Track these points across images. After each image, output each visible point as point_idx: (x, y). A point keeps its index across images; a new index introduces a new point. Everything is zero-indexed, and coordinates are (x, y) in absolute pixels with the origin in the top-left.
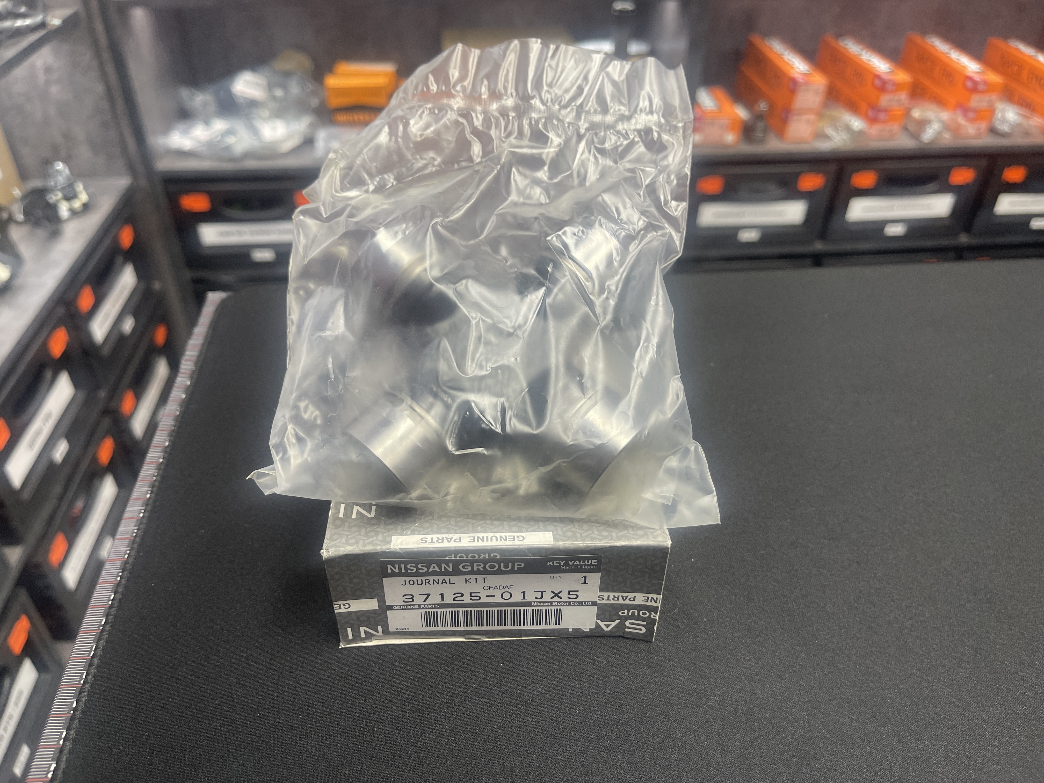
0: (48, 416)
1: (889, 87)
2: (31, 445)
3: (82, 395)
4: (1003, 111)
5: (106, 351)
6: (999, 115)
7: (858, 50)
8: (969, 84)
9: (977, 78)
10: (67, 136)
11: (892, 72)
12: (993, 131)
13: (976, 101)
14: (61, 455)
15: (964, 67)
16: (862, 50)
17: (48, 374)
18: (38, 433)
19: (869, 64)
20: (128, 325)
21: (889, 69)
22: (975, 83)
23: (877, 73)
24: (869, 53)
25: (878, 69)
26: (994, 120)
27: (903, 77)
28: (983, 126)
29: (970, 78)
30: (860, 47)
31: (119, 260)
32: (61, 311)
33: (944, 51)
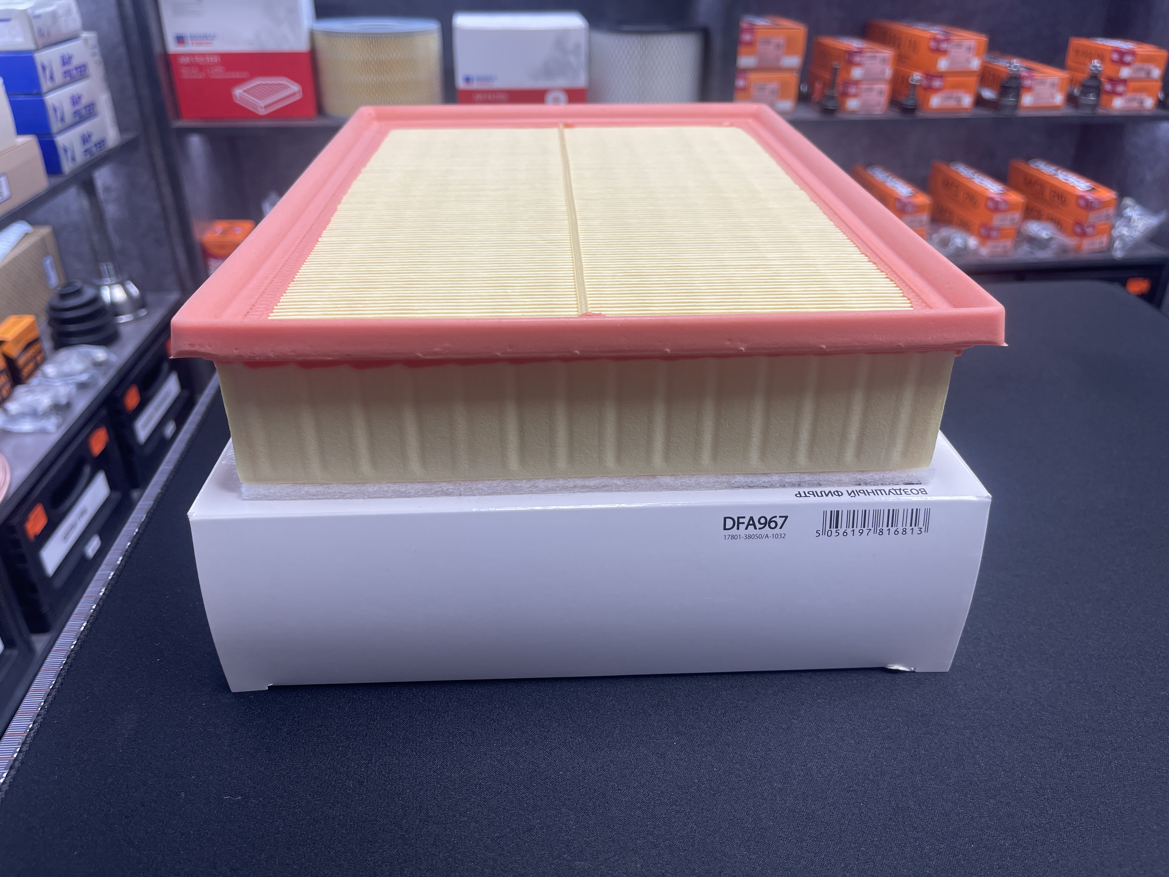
0: (84, 512)
1: (909, 209)
2: (65, 537)
3: (116, 496)
5: (147, 451)
7: (885, 178)
8: (990, 204)
9: (998, 198)
11: (913, 196)
13: (997, 220)
14: (93, 550)
15: (987, 189)
16: (888, 177)
17: (88, 469)
18: (73, 527)
19: (892, 190)
20: (169, 429)
21: (911, 193)
22: (996, 203)
23: (899, 197)
24: (894, 180)
25: (901, 194)
27: (923, 199)
29: (992, 199)
30: (887, 175)
31: (166, 367)
33: (968, 177)
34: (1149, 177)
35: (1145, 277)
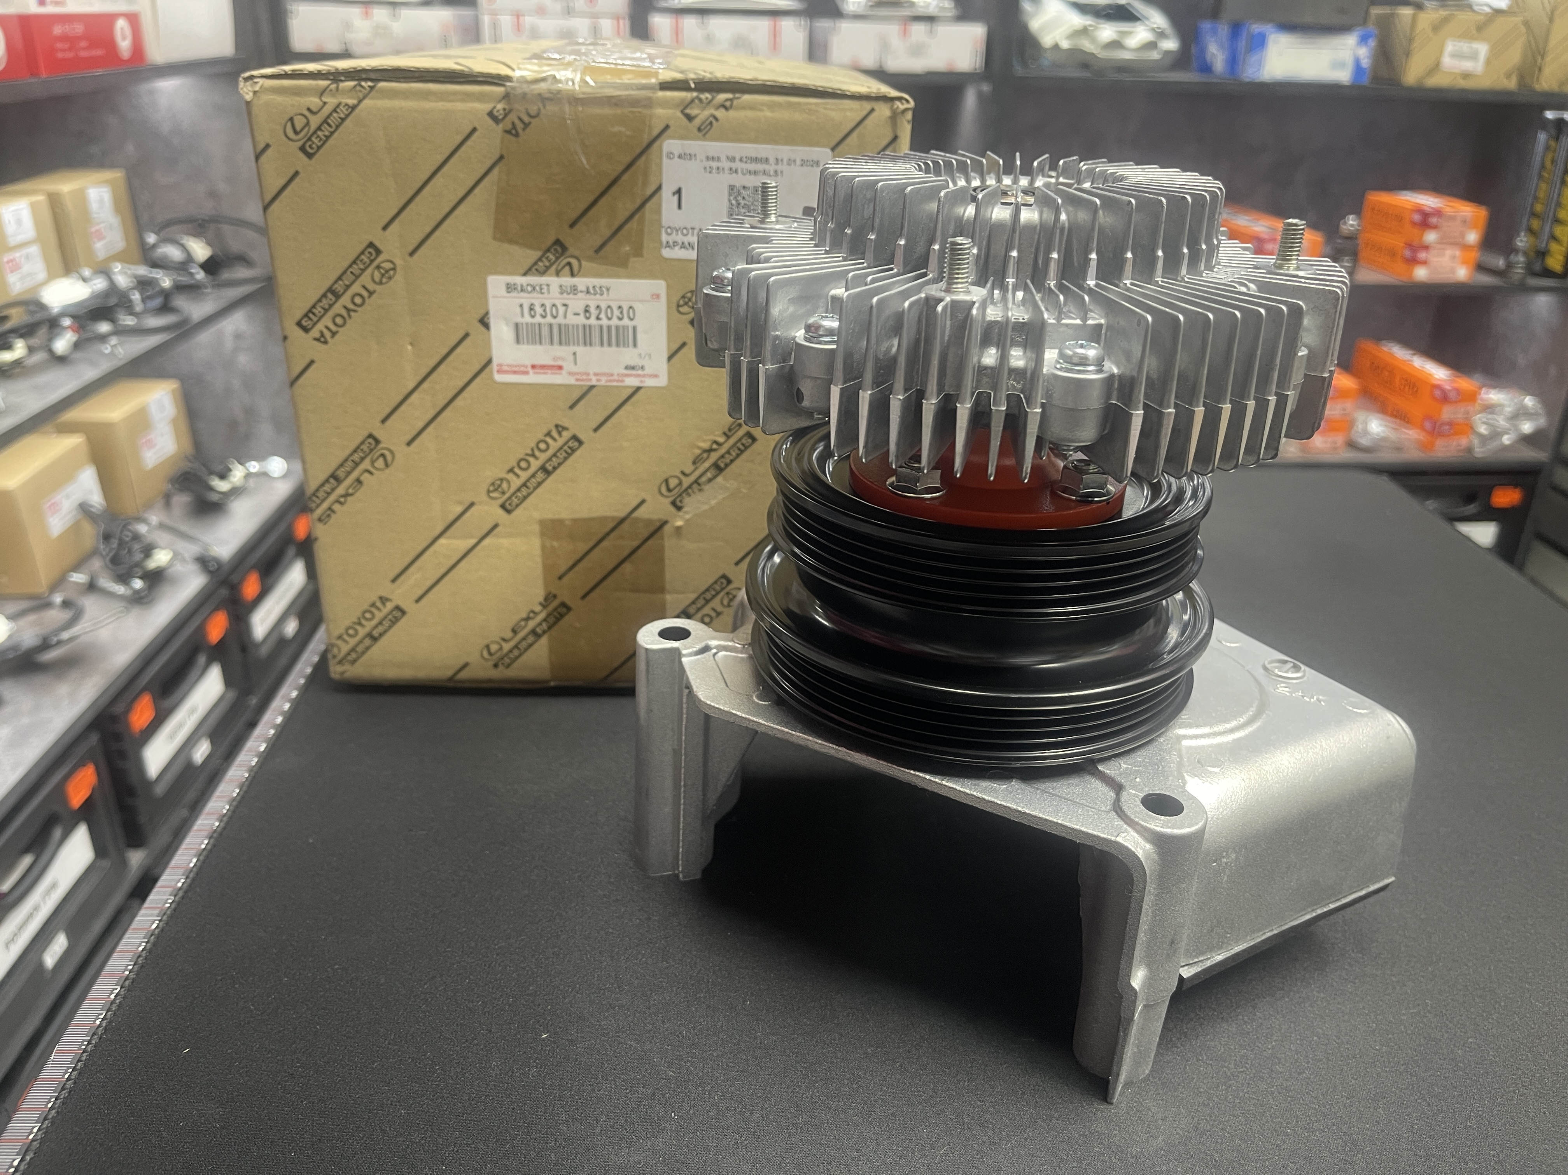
0: (193, 711)
2: (172, 737)
3: (232, 695)
4: (1365, 423)
5: (264, 651)
6: (1359, 426)
10: (250, 412)
12: (1352, 445)
14: (201, 755)
17: (202, 659)
18: (180, 726)
20: (291, 628)
26: (1353, 432)
28: (1339, 439)
31: (291, 551)
32: (224, 592)
34: (1521, 361)
35: (1516, 486)
